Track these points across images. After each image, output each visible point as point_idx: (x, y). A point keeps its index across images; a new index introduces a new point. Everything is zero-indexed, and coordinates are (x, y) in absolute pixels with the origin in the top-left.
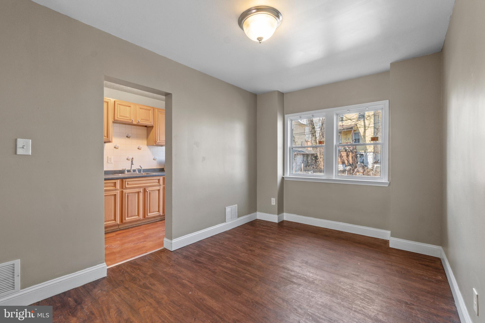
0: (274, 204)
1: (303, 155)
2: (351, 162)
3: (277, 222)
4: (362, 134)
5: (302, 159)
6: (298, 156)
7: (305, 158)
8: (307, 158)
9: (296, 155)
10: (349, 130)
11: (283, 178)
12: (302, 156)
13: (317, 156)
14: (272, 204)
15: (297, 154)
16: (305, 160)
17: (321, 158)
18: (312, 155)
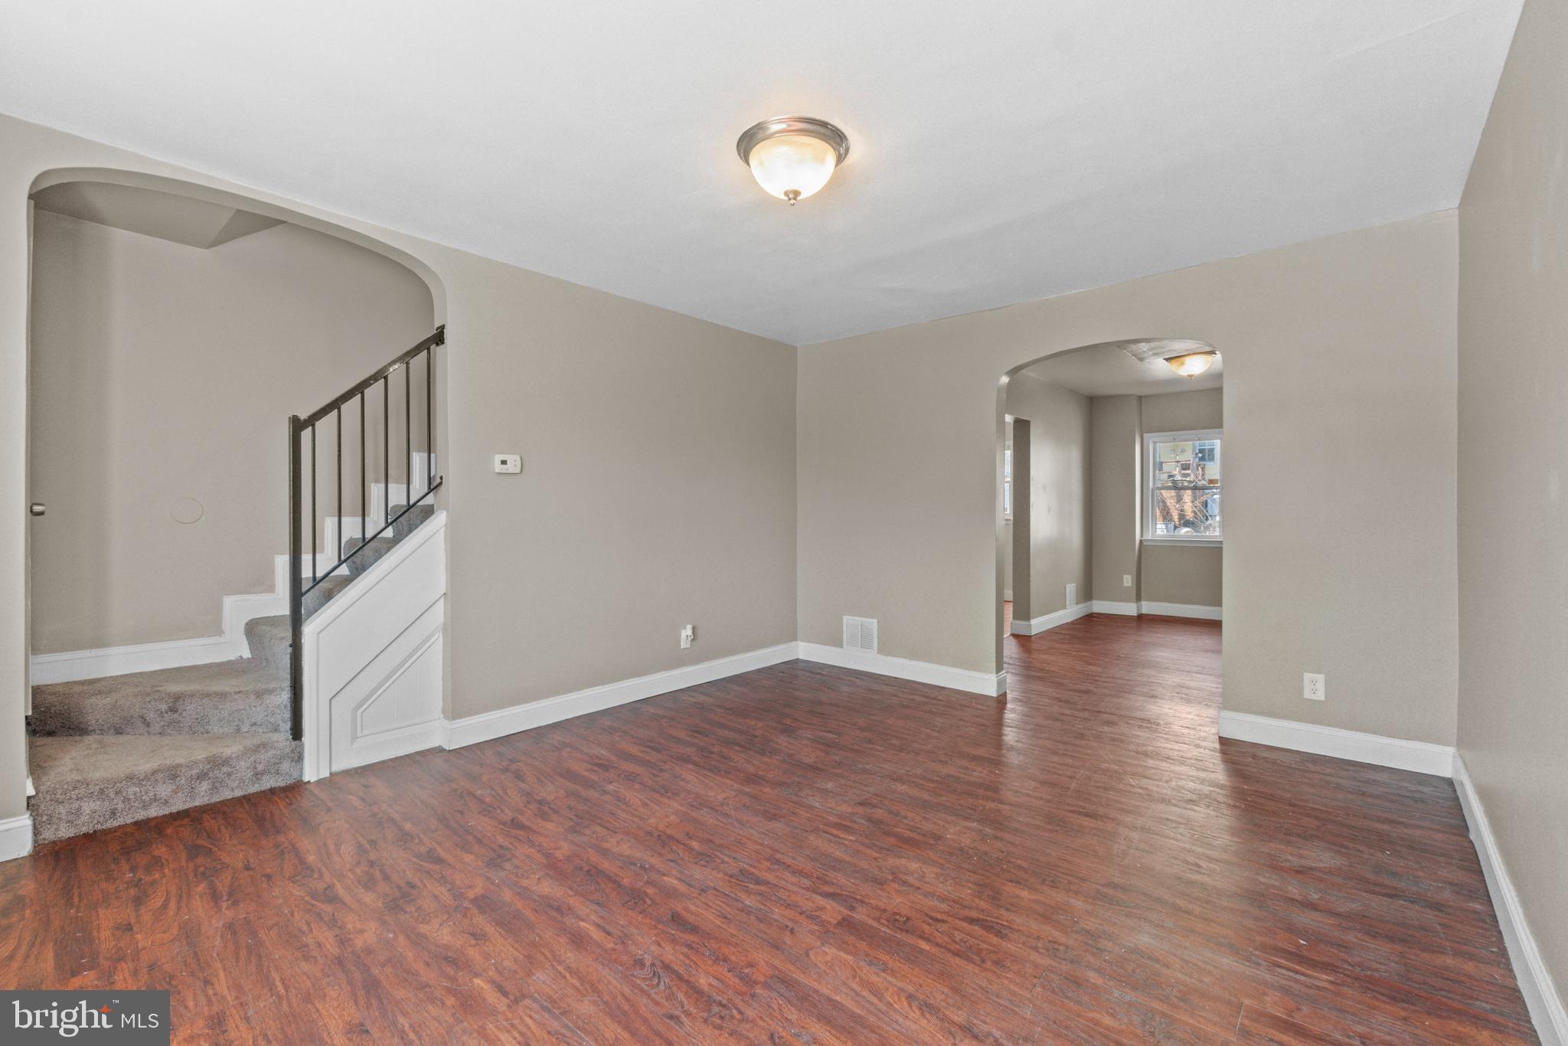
0: (1130, 585)
2: (1190, 515)
3: (1136, 615)
11: (1141, 541)
14: (1125, 585)
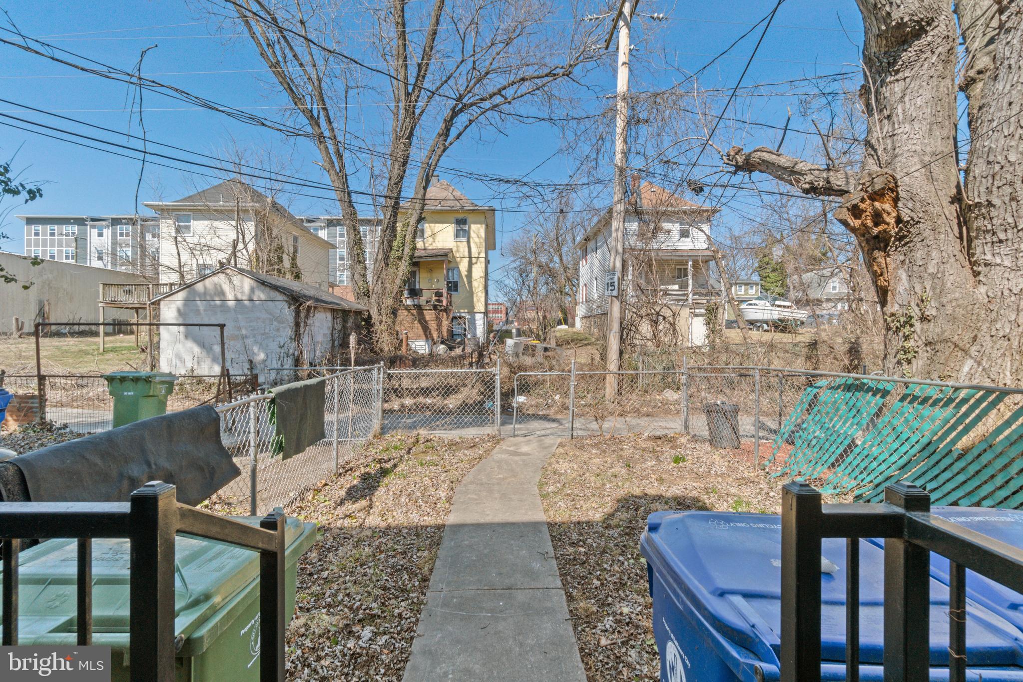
1: (333, 311)
4: (464, 272)
5: (330, 325)
6: (317, 315)
7: (338, 320)
8: (345, 321)
9: (312, 311)
10: (439, 258)
12: (329, 315)
13: (370, 317)
15: (315, 308)
16: (338, 327)
17: (381, 322)
18: (358, 313)
